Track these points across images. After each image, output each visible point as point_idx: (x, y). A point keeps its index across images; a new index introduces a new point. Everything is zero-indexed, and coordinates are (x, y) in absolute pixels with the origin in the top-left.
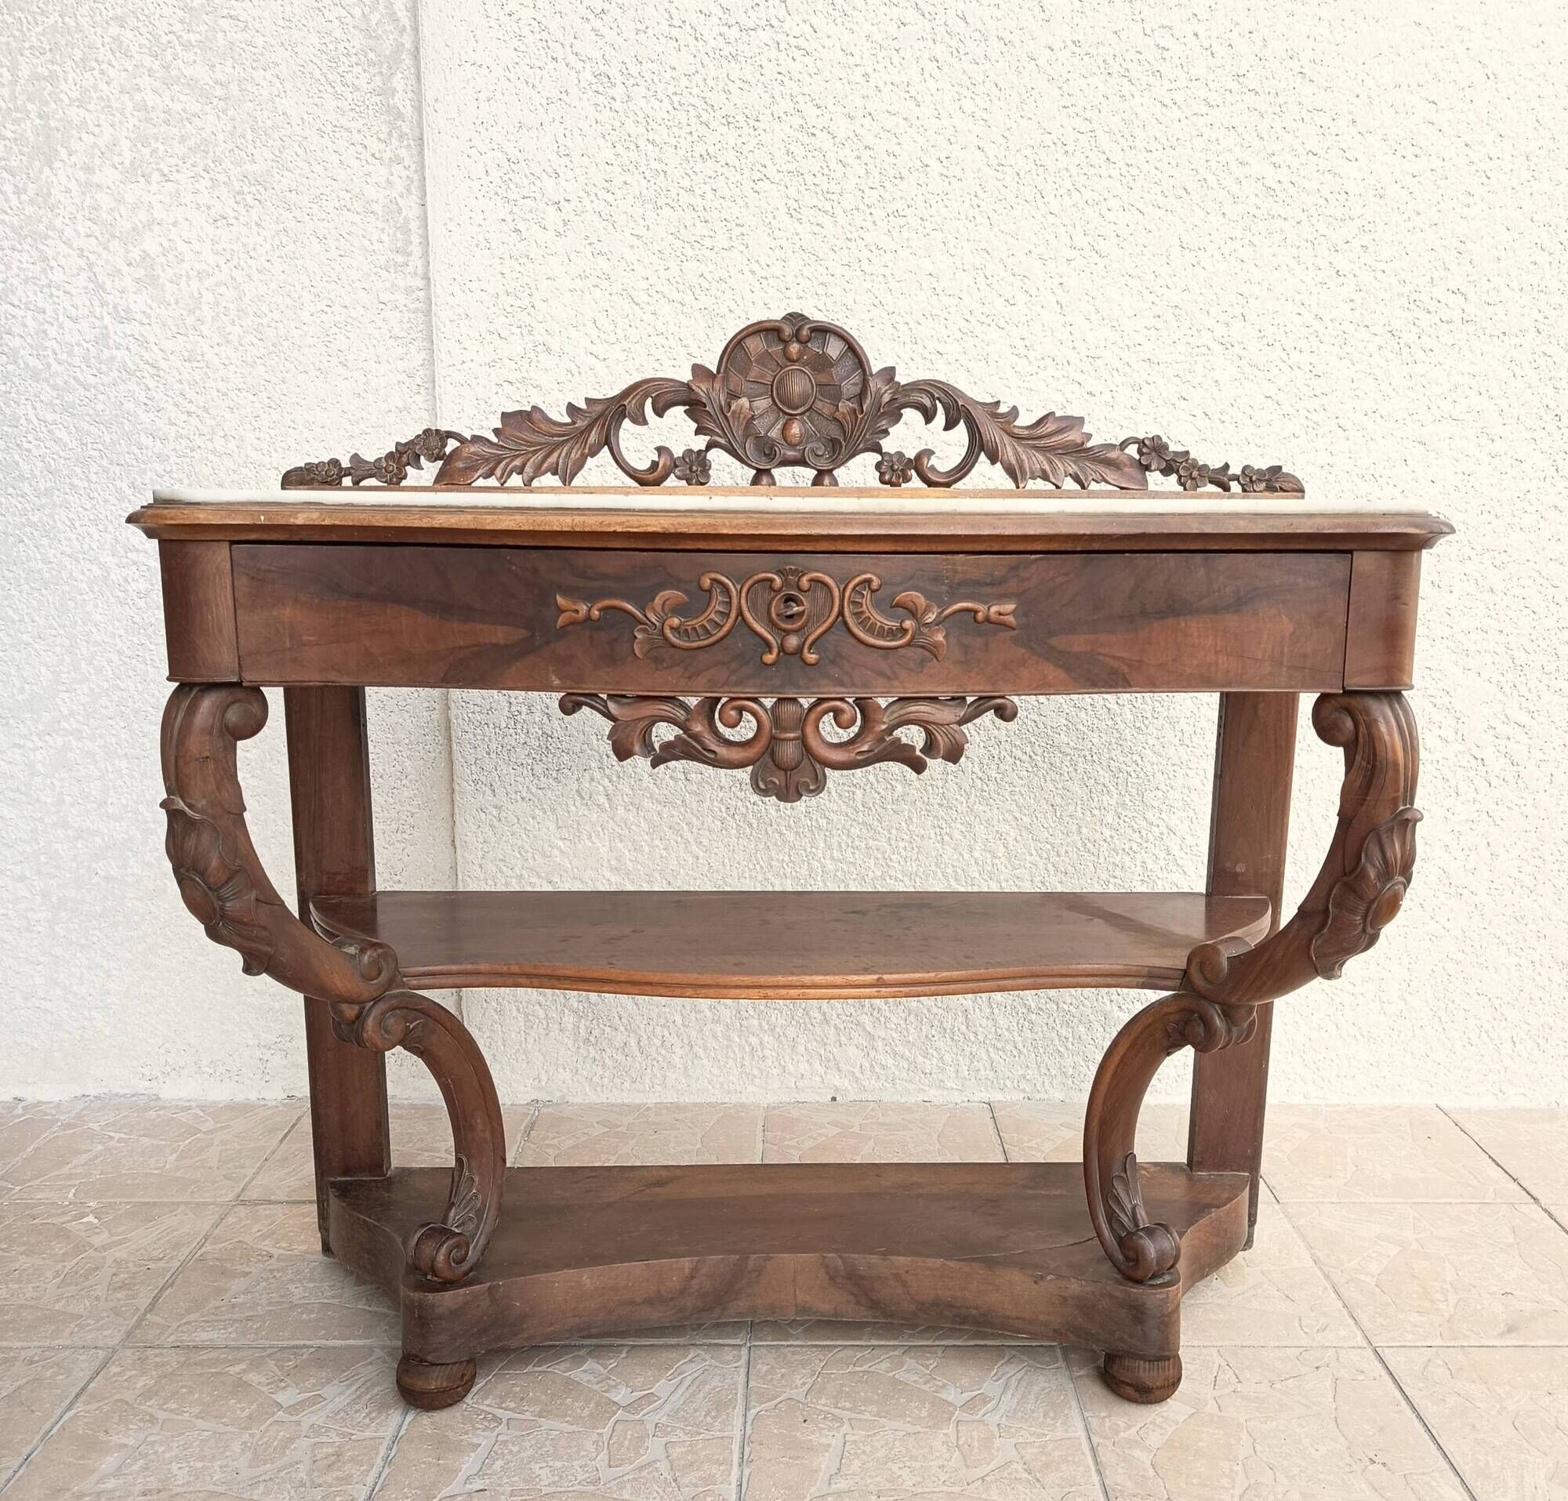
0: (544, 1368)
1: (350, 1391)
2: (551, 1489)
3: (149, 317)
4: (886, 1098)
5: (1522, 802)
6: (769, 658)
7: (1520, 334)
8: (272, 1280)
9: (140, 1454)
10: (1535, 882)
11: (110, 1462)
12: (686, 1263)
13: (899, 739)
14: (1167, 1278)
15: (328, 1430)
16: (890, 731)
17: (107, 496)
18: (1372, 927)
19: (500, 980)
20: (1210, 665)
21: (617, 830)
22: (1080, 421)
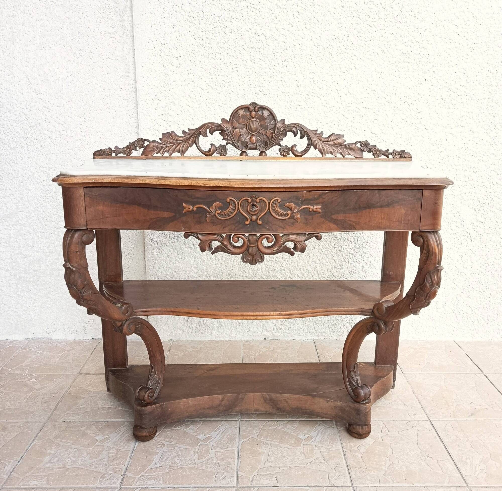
0: (177, 428)
1: (118, 436)
2: (181, 466)
3: (46, 93)
4: (281, 339)
5: (481, 246)
6: (247, 223)
7: (483, 99)
8: (92, 400)
9: (56, 456)
10: (485, 271)
11: (47, 458)
12: (221, 396)
13: (286, 246)
14: (367, 401)
15: (112, 448)
16: (283, 244)
17: (33, 150)
18: (428, 301)
19: (164, 313)
20: (380, 223)
21: (196, 255)
22: (343, 136)
